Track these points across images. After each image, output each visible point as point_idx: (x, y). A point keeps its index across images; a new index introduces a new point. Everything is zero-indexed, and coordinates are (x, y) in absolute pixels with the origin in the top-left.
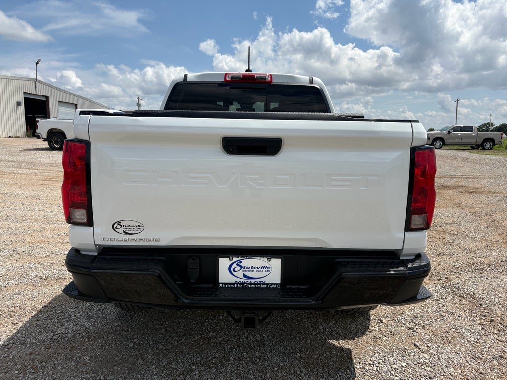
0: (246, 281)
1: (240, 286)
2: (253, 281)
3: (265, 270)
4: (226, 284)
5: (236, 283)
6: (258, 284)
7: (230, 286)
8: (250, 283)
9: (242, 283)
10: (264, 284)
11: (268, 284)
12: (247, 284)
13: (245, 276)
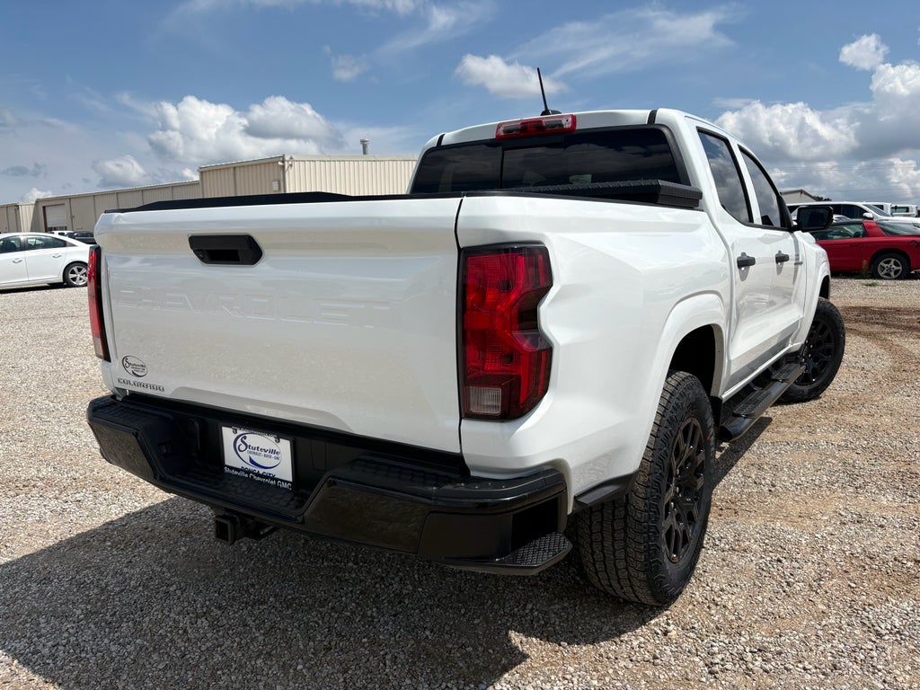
0: (254, 469)
1: (246, 475)
2: (261, 471)
3: (273, 455)
4: (231, 468)
5: (242, 470)
6: (266, 477)
7: (236, 473)
8: (258, 475)
9: (248, 472)
10: (273, 478)
11: (277, 480)
12: (253, 473)
13: (252, 461)
